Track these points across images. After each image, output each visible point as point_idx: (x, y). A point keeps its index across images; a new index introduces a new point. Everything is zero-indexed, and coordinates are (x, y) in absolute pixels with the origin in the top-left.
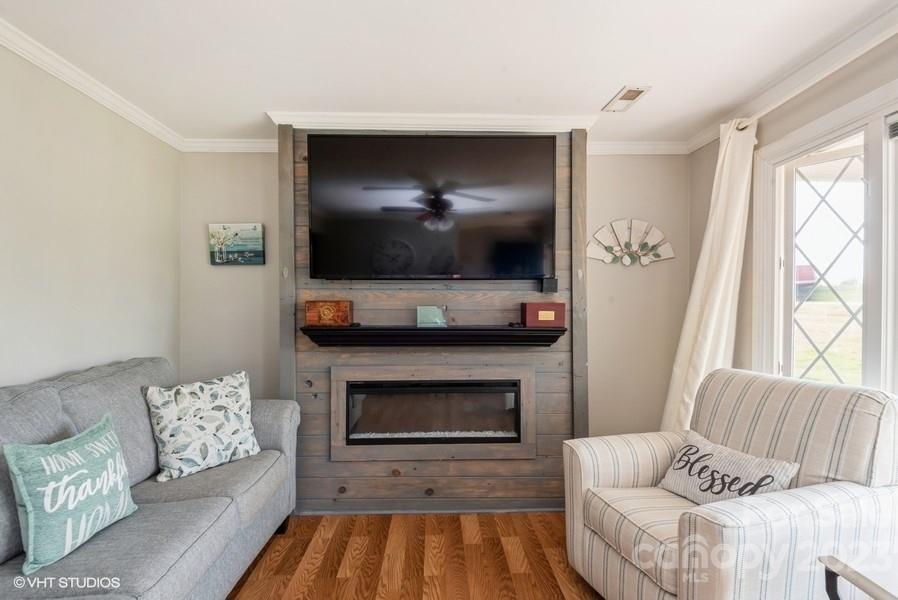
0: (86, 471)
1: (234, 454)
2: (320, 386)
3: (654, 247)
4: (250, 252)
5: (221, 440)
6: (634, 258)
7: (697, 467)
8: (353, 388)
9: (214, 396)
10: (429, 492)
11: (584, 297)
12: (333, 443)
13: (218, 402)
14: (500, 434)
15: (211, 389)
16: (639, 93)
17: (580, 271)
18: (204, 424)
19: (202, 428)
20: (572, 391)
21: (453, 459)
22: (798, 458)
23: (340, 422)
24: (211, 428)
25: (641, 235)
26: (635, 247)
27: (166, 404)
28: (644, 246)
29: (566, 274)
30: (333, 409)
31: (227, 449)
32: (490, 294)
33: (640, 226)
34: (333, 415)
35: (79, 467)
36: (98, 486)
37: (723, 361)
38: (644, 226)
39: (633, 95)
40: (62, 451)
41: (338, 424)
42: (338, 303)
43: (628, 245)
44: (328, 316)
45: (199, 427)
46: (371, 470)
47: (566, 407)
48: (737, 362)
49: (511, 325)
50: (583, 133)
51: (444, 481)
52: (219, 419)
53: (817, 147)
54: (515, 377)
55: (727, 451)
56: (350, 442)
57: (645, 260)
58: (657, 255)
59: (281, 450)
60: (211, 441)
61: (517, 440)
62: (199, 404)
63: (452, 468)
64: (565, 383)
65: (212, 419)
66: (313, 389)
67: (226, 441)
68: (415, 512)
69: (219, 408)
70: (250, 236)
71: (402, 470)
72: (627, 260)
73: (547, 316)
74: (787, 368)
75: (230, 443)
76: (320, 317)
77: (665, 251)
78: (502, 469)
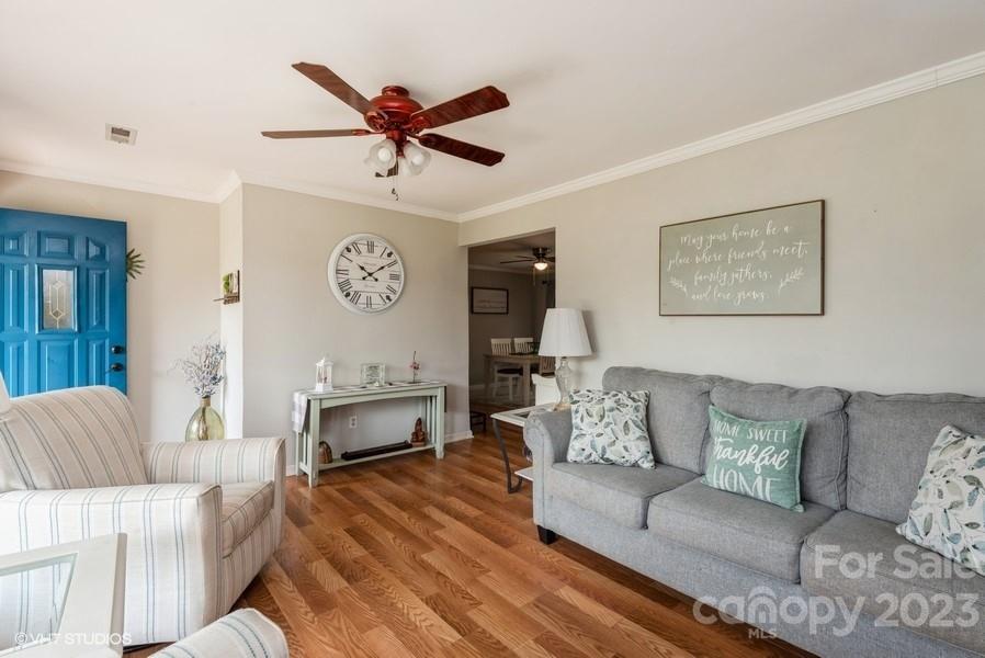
0: (732, 441)
35: (730, 437)
36: (736, 456)
40: (731, 423)
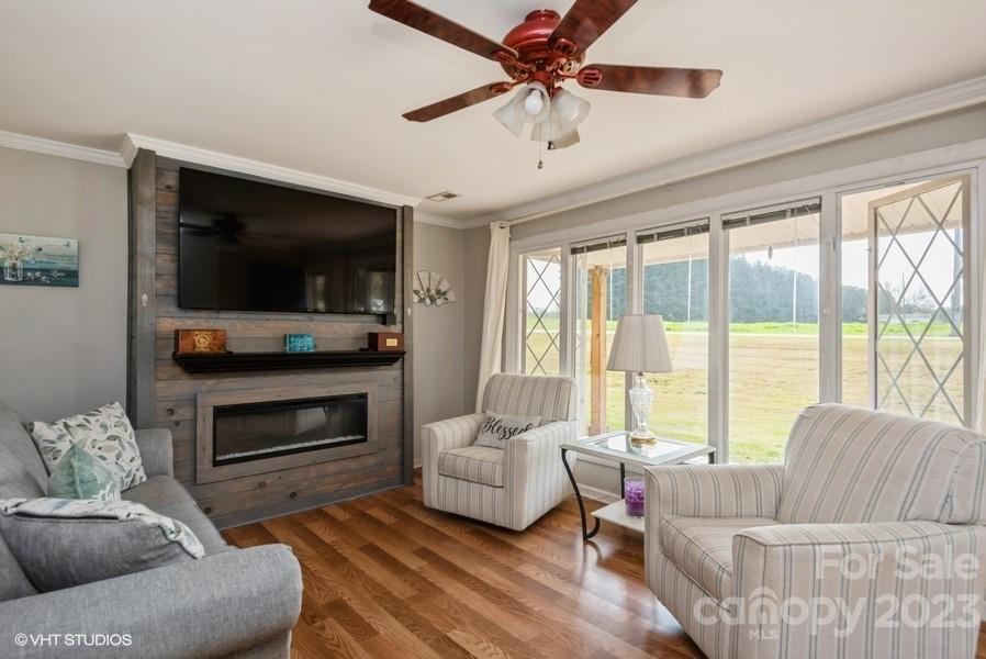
1: (133, 480)
2: (184, 413)
3: (445, 293)
4: (59, 271)
5: (121, 467)
6: (433, 300)
7: (496, 428)
8: (221, 412)
9: (104, 427)
10: (293, 495)
11: (411, 330)
12: (198, 467)
13: (109, 433)
14: (350, 438)
15: (97, 421)
16: (454, 196)
17: (409, 310)
18: (105, 455)
19: (103, 458)
20: (403, 398)
21: (315, 464)
22: (541, 413)
23: (207, 446)
24: (111, 457)
25: (436, 283)
26: (433, 292)
27: (61, 437)
28: (438, 292)
29: (400, 311)
30: (199, 433)
31: (128, 476)
32: (345, 325)
33: (436, 276)
34: (198, 440)
37: (496, 370)
38: (438, 277)
39: (450, 196)
41: (204, 449)
42: (215, 331)
43: (428, 290)
44: (203, 343)
45: (100, 457)
46: (236, 487)
47: (398, 410)
48: (503, 369)
49: (361, 350)
50: (411, 209)
51: (306, 483)
52: (116, 449)
53: (545, 249)
54: (365, 391)
55: (508, 416)
56: (216, 464)
57: (439, 302)
58: (446, 299)
59: (166, 474)
60: (114, 468)
61: (365, 440)
62: (93, 435)
63: (313, 472)
64: (398, 393)
65: (110, 449)
66: (175, 418)
67: (127, 468)
68: (280, 515)
69: (113, 438)
70: (61, 252)
71: (267, 482)
72: (428, 301)
73: (392, 343)
74: (523, 371)
75: (130, 471)
76: (194, 346)
77: (451, 296)
78: (352, 465)
